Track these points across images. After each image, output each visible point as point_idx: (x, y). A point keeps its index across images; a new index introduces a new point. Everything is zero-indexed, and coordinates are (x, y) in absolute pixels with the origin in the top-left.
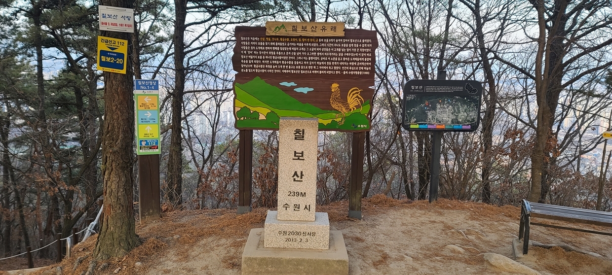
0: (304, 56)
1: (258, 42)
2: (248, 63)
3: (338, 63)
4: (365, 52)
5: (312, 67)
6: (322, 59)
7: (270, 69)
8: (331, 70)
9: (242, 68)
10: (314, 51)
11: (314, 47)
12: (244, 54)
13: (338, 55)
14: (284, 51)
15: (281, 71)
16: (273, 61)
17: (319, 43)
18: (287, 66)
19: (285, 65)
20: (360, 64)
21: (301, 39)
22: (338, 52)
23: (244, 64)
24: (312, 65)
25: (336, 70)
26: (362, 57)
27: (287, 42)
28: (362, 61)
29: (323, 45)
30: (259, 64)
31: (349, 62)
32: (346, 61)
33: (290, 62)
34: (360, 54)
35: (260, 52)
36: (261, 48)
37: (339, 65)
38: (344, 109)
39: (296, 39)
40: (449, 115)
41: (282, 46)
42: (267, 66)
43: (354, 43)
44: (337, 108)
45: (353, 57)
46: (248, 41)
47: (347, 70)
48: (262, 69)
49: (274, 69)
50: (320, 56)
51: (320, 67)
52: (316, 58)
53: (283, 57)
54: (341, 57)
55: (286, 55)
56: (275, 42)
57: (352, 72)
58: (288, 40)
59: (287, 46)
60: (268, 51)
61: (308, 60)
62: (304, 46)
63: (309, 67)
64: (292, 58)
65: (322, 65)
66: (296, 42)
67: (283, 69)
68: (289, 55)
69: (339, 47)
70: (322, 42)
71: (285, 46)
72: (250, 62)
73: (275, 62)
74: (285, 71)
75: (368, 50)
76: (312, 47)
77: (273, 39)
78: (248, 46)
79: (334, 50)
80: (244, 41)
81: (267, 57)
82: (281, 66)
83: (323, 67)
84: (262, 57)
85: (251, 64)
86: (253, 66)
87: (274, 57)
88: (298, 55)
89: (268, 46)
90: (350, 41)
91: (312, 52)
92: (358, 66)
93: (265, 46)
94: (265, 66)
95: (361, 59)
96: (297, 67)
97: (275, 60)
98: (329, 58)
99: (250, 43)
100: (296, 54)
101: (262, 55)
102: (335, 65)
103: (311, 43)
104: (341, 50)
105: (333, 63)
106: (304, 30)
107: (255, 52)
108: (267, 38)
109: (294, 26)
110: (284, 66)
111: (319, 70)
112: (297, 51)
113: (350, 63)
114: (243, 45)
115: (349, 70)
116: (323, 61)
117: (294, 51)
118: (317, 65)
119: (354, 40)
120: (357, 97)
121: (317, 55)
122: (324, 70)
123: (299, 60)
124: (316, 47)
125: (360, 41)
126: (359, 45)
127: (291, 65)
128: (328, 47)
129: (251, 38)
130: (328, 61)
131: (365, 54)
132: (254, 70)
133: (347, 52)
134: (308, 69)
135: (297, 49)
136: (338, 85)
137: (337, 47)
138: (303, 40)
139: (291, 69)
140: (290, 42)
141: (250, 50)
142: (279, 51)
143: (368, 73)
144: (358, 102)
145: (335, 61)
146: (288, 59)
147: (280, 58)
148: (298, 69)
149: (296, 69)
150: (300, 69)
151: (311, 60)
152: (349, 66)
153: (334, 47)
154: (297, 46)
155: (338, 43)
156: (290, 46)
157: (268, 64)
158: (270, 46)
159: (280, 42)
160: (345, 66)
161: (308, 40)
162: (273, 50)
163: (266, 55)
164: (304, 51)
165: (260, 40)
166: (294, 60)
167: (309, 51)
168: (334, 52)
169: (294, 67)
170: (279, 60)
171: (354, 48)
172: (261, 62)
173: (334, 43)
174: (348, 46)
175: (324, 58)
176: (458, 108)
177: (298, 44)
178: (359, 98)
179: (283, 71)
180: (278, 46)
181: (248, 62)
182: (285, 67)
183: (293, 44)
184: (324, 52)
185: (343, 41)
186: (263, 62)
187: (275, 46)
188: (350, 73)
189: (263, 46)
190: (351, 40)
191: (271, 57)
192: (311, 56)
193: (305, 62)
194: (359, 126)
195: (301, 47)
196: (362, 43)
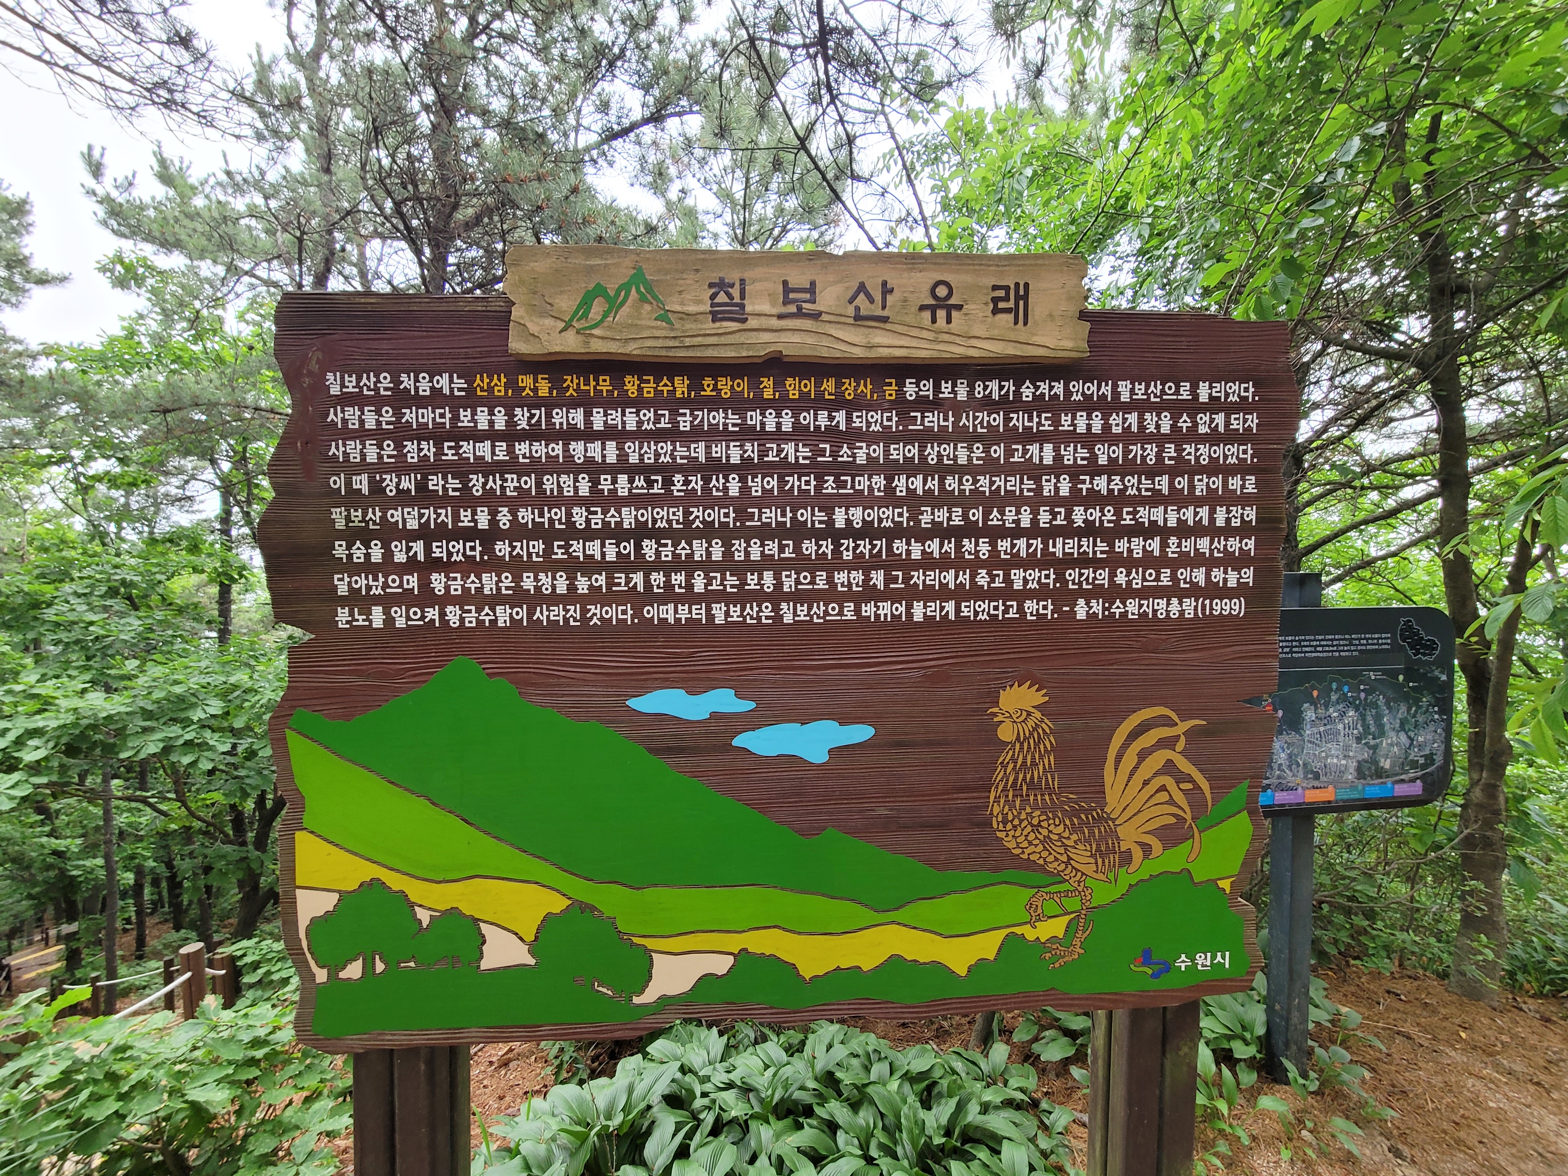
0: (803, 500)
1: (455, 404)
2: (388, 565)
3: (1038, 543)
4: (1214, 468)
5: (857, 576)
6: (925, 519)
7: (554, 599)
8: (991, 595)
9: (343, 601)
10: (872, 467)
11: (871, 438)
12: (353, 498)
13: (1040, 488)
14: (658, 468)
15: (638, 612)
16: (576, 547)
17: (902, 407)
18: (678, 579)
19: (668, 568)
20: (1187, 545)
21: (779, 385)
22: (1036, 472)
23: (352, 568)
24: (859, 563)
25: (1025, 595)
26: (1199, 502)
27: (674, 405)
28: (1198, 530)
29: (933, 420)
30: (470, 566)
31: (1110, 535)
32: (1090, 530)
33: (699, 549)
34: (1182, 483)
35: (476, 482)
36: (484, 449)
37: (1047, 561)
38: (1082, 856)
39: (743, 386)
40: (1347, 748)
41: (640, 435)
42: (528, 583)
43: (1141, 407)
44: (1035, 853)
45: (1139, 501)
46: (378, 402)
47: (1096, 592)
48: (496, 600)
49: (584, 601)
50: (913, 501)
51: (918, 578)
52: (888, 516)
53: (646, 515)
54: (1055, 501)
55: (667, 499)
56: (587, 403)
57: (1132, 607)
58: (681, 386)
59: (672, 434)
60: (539, 468)
61: (830, 532)
62: (800, 433)
63: (841, 577)
64: (715, 515)
65: (928, 563)
66: (739, 405)
67: (649, 597)
68: (689, 499)
69: (1041, 438)
70: (923, 404)
71: (659, 435)
72: (400, 557)
73: (594, 548)
74: (667, 612)
75: (1233, 453)
76: (853, 436)
77: (571, 383)
78: (379, 435)
79: (1009, 453)
80: (346, 400)
81: (526, 515)
82: (638, 578)
83: (932, 578)
84: (493, 513)
85: (412, 565)
86: (425, 584)
87: (579, 516)
88: (756, 492)
89: (533, 435)
90: (1116, 394)
91: (854, 470)
92: (1175, 565)
93: (512, 435)
94: (517, 579)
95: (1188, 514)
96: (752, 581)
97: (588, 534)
98: (976, 515)
99: (398, 414)
100: (745, 489)
101: (491, 500)
102: (1016, 562)
103: (851, 407)
104: (1058, 458)
105: (1004, 545)
106: (800, 314)
107: (435, 483)
108: (526, 381)
109: (721, 285)
110: (658, 578)
111: (911, 594)
112: (746, 468)
113: (1121, 546)
114: (347, 434)
115: (1113, 593)
116: (939, 531)
117: (726, 469)
118: (891, 564)
119: (1140, 388)
120: (1169, 768)
121: (890, 490)
122: (943, 594)
123: (765, 533)
124: (887, 437)
125: (1185, 395)
126: (1175, 418)
127: (707, 566)
128: (970, 438)
129: (407, 382)
130: (970, 530)
131: (1217, 482)
132: (432, 614)
133: (1094, 470)
134: (831, 595)
135: (751, 450)
136: (1039, 698)
137: (1029, 437)
138: (793, 388)
139: (709, 598)
140: (695, 404)
141: (401, 467)
142: (614, 471)
143: (1235, 607)
144: (1171, 802)
145: (1017, 532)
146: (688, 523)
147: (628, 517)
148: (759, 596)
149: (743, 597)
150: (777, 597)
151: (850, 531)
152: (1113, 562)
153: (1012, 436)
154: (746, 433)
155: (1039, 404)
156: (696, 434)
157: (536, 569)
158: (551, 435)
159: (624, 403)
160: (1084, 561)
161: (829, 385)
162: (569, 466)
163: (522, 498)
164: (798, 469)
165: (470, 391)
166: (726, 534)
167: (839, 469)
168: (1010, 470)
169: (732, 580)
170: (618, 534)
171: (1143, 437)
172: (488, 548)
173: (1005, 405)
174: (1107, 427)
175: (941, 515)
176: (1378, 718)
177: (754, 418)
178: (1181, 778)
179: (650, 612)
180: (610, 433)
181: (388, 554)
182: (668, 585)
183: (718, 418)
184: (942, 470)
185: (1068, 393)
186: (502, 548)
187: (588, 435)
188: (1117, 609)
189: (492, 435)
190: (1124, 387)
191: (559, 514)
192: (848, 502)
193: (809, 547)
194: (1183, 962)
195: (779, 436)
196: (1194, 407)
